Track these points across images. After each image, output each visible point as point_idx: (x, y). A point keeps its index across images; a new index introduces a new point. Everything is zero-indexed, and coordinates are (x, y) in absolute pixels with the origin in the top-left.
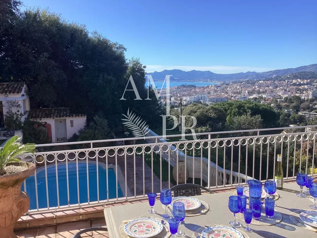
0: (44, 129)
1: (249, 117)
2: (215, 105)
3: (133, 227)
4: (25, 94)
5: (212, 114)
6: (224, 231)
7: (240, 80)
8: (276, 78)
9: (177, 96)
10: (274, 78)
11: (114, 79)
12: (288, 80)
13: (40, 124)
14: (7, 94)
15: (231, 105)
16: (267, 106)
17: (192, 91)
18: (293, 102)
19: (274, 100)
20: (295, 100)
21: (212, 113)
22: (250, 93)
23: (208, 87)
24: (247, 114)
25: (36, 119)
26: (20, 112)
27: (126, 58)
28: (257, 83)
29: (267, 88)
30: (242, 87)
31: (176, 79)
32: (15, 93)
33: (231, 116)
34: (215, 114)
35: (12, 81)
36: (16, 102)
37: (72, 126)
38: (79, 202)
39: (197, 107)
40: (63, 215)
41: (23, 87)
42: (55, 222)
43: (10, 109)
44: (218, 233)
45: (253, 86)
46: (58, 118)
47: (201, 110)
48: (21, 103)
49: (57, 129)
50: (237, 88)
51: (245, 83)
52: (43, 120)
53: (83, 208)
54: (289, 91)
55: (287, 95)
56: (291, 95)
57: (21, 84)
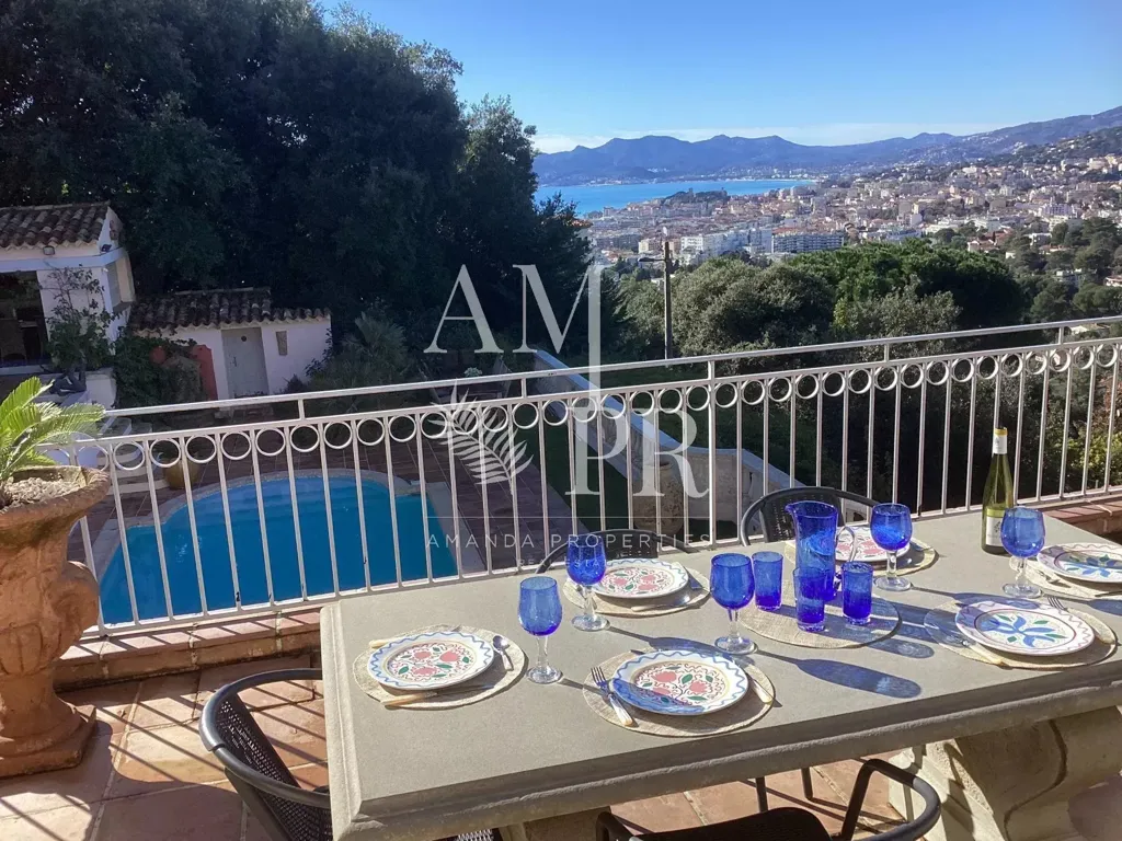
0: (186, 363)
1: (909, 303)
2: (795, 264)
3: (399, 657)
4: (113, 244)
5: (780, 296)
6: (690, 665)
7: (891, 166)
8: (1026, 155)
9: (659, 234)
10: (1018, 156)
11: (420, 180)
12: (1069, 162)
13: (171, 349)
14: (50, 244)
15: (852, 259)
16: (985, 260)
17: (714, 213)
18: (1087, 243)
19: (1018, 236)
20: (1093, 232)
21: (781, 290)
22: (929, 214)
23: (774, 196)
24: (902, 291)
25: (158, 331)
26: (101, 306)
27: (460, 100)
28: (955, 174)
29: (991, 193)
30: (899, 191)
31: (655, 171)
32: (79, 242)
33: (851, 299)
34: (791, 296)
35: (64, 200)
36: (85, 273)
37: (283, 351)
38: (272, 597)
39: (728, 272)
40: (223, 636)
41: (104, 218)
42: (194, 660)
43: (66, 297)
44: (669, 671)
45: (942, 185)
46: (233, 326)
47: (742, 282)
48: (100, 275)
49: (233, 362)
50: (879, 196)
51: (909, 177)
52: (184, 335)
53: (286, 616)
54: (1073, 202)
55: (1066, 218)
56: (1079, 216)
57: (98, 209)
